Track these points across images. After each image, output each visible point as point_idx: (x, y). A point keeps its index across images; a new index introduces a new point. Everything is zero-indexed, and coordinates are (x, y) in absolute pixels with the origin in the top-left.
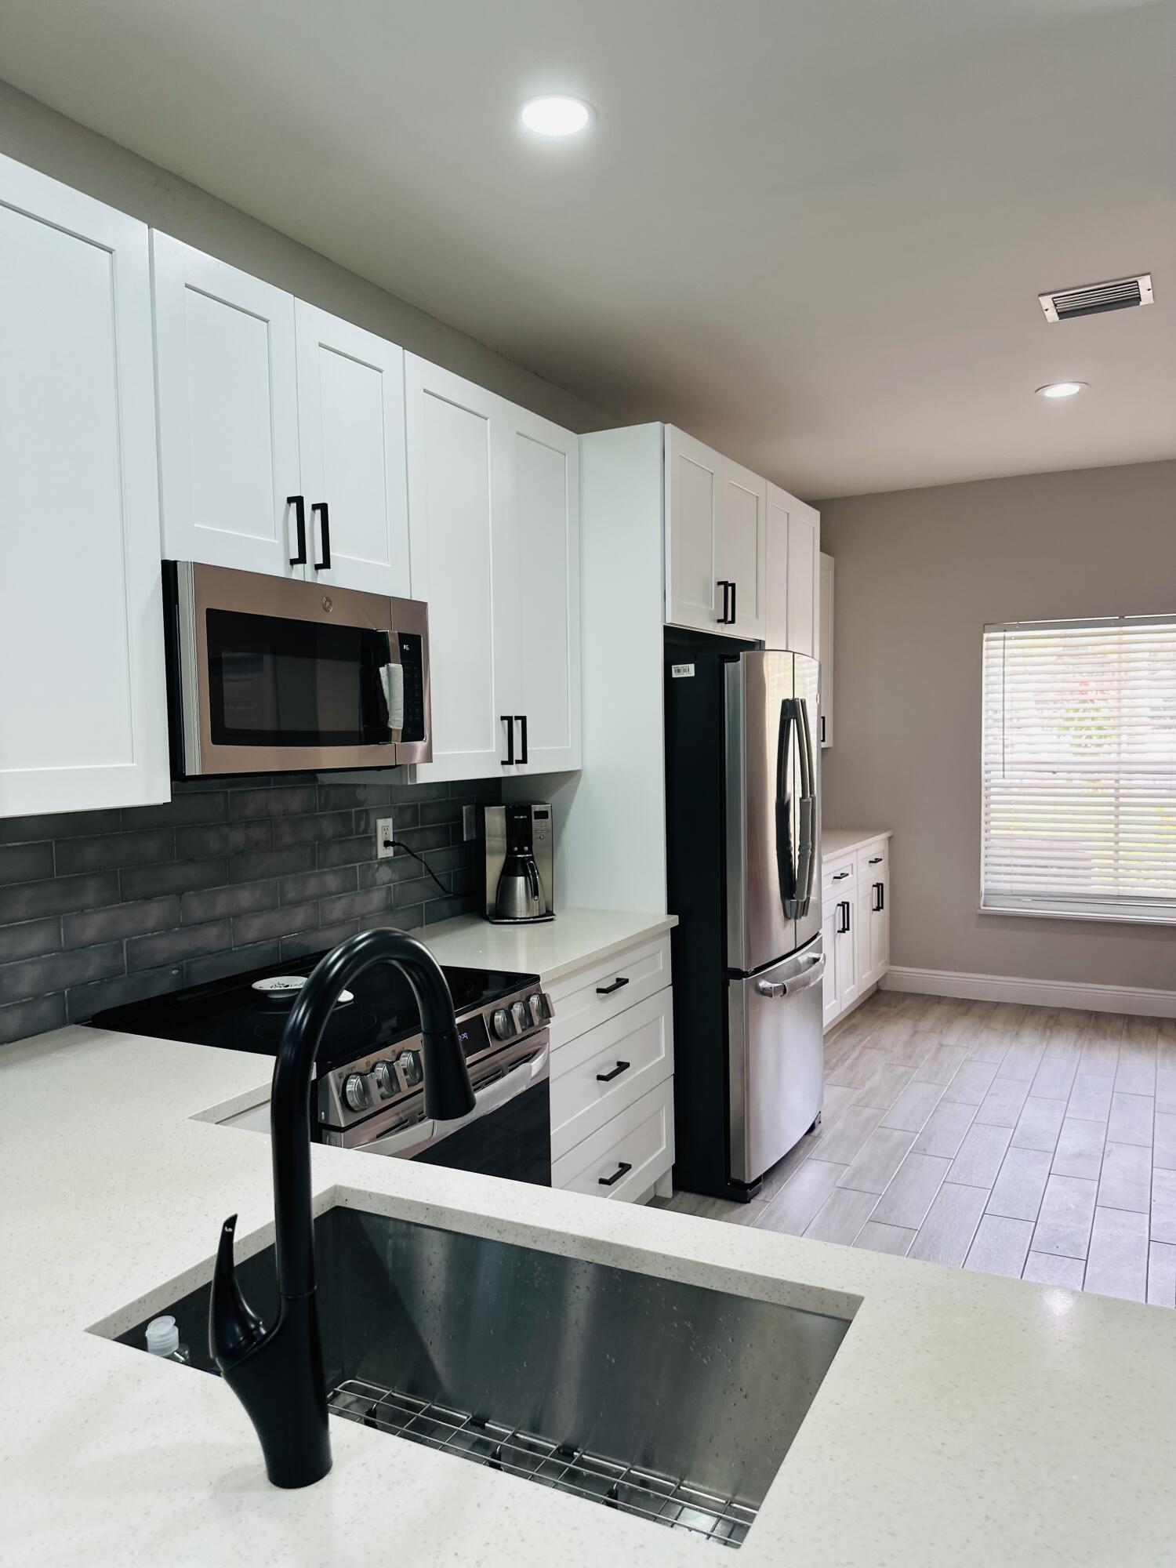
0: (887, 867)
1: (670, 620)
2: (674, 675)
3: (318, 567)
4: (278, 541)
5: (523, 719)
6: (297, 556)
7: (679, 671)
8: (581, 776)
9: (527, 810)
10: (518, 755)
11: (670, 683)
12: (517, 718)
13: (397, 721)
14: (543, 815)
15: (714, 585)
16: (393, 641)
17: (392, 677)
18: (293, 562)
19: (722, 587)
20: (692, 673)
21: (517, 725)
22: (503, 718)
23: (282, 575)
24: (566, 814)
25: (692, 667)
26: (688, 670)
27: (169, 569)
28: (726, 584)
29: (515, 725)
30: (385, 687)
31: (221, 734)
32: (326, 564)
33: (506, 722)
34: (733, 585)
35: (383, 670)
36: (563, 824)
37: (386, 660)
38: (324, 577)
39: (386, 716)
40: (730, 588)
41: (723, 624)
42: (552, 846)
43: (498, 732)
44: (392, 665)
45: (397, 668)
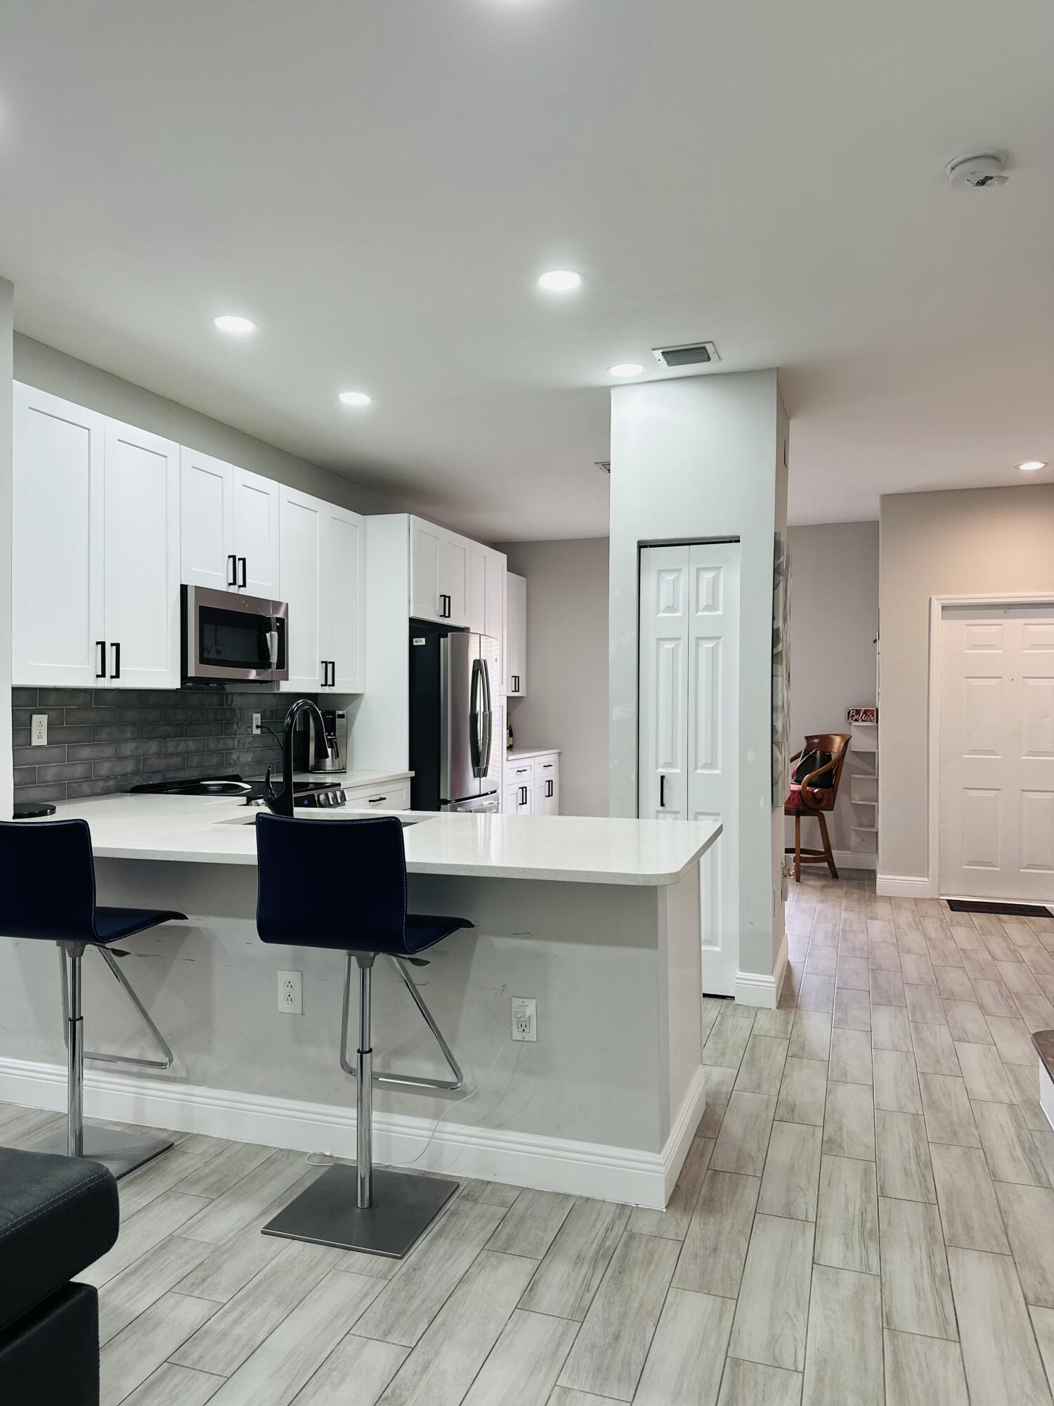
0: (557, 772)
1: (412, 615)
2: (415, 644)
3: (240, 586)
4: (223, 575)
5: (333, 663)
6: (232, 582)
7: (417, 642)
8: (362, 699)
9: (333, 713)
10: (330, 682)
11: (412, 649)
12: (330, 663)
13: (274, 659)
14: (342, 716)
15: (438, 596)
16: (273, 621)
17: (272, 638)
18: (230, 584)
19: (443, 598)
20: (424, 643)
21: (330, 666)
22: (322, 662)
23: (225, 590)
24: (355, 717)
25: (424, 640)
26: (421, 642)
27: (184, 589)
28: (445, 596)
29: (329, 667)
30: (269, 643)
31: (203, 660)
32: (244, 585)
33: (324, 664)
34: (449, 597)
35: (268, 635)
36: (353, 723)
37: (270, 630)
38: (243, 591)
39: (269, 657)
40: (447, 599)
41: (444, 618)
42: (346, 735)
43: (320, 670)
44: (273, 632)
45: (275, 634)
